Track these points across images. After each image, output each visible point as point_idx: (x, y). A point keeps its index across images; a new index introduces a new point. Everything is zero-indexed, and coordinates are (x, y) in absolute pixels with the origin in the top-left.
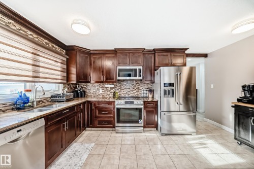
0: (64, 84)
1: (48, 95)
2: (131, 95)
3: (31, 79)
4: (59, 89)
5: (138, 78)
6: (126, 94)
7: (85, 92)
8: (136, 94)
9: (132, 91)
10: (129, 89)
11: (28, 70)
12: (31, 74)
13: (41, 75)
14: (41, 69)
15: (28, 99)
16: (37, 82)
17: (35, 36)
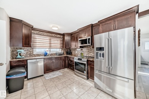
0: (62, 49)
1: (55, 52)
2: (90, 56)
3: (49, 47)
4: (59, 51)
5: (88, 44)
6: (87, 54)
7: (71, 52)
8: (93, 55)
9: (91, 53)
10: (88, 51)
11: (48, 45)
12: (49, 46)
13: (52, 46)
14: (52, 44)
15: (47, 53)
16: (51, 48)
17: (50, 34)
